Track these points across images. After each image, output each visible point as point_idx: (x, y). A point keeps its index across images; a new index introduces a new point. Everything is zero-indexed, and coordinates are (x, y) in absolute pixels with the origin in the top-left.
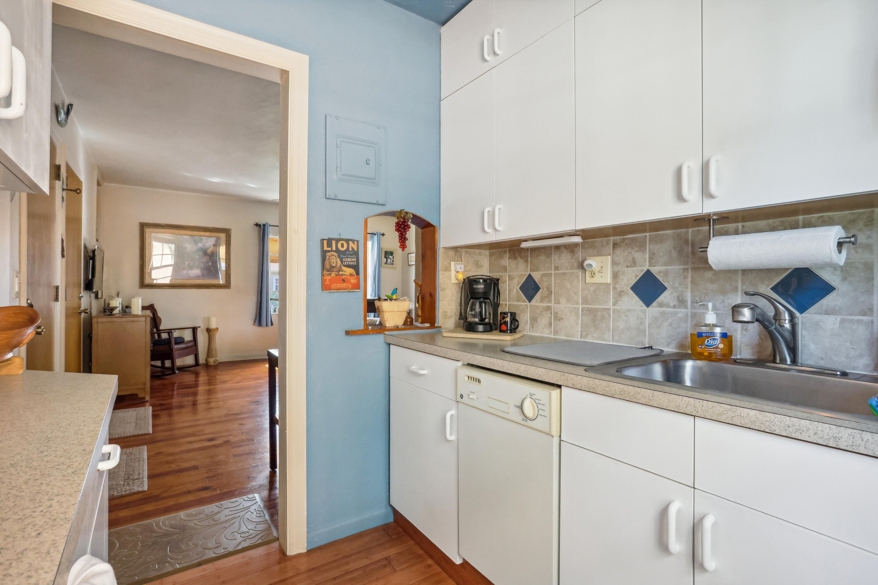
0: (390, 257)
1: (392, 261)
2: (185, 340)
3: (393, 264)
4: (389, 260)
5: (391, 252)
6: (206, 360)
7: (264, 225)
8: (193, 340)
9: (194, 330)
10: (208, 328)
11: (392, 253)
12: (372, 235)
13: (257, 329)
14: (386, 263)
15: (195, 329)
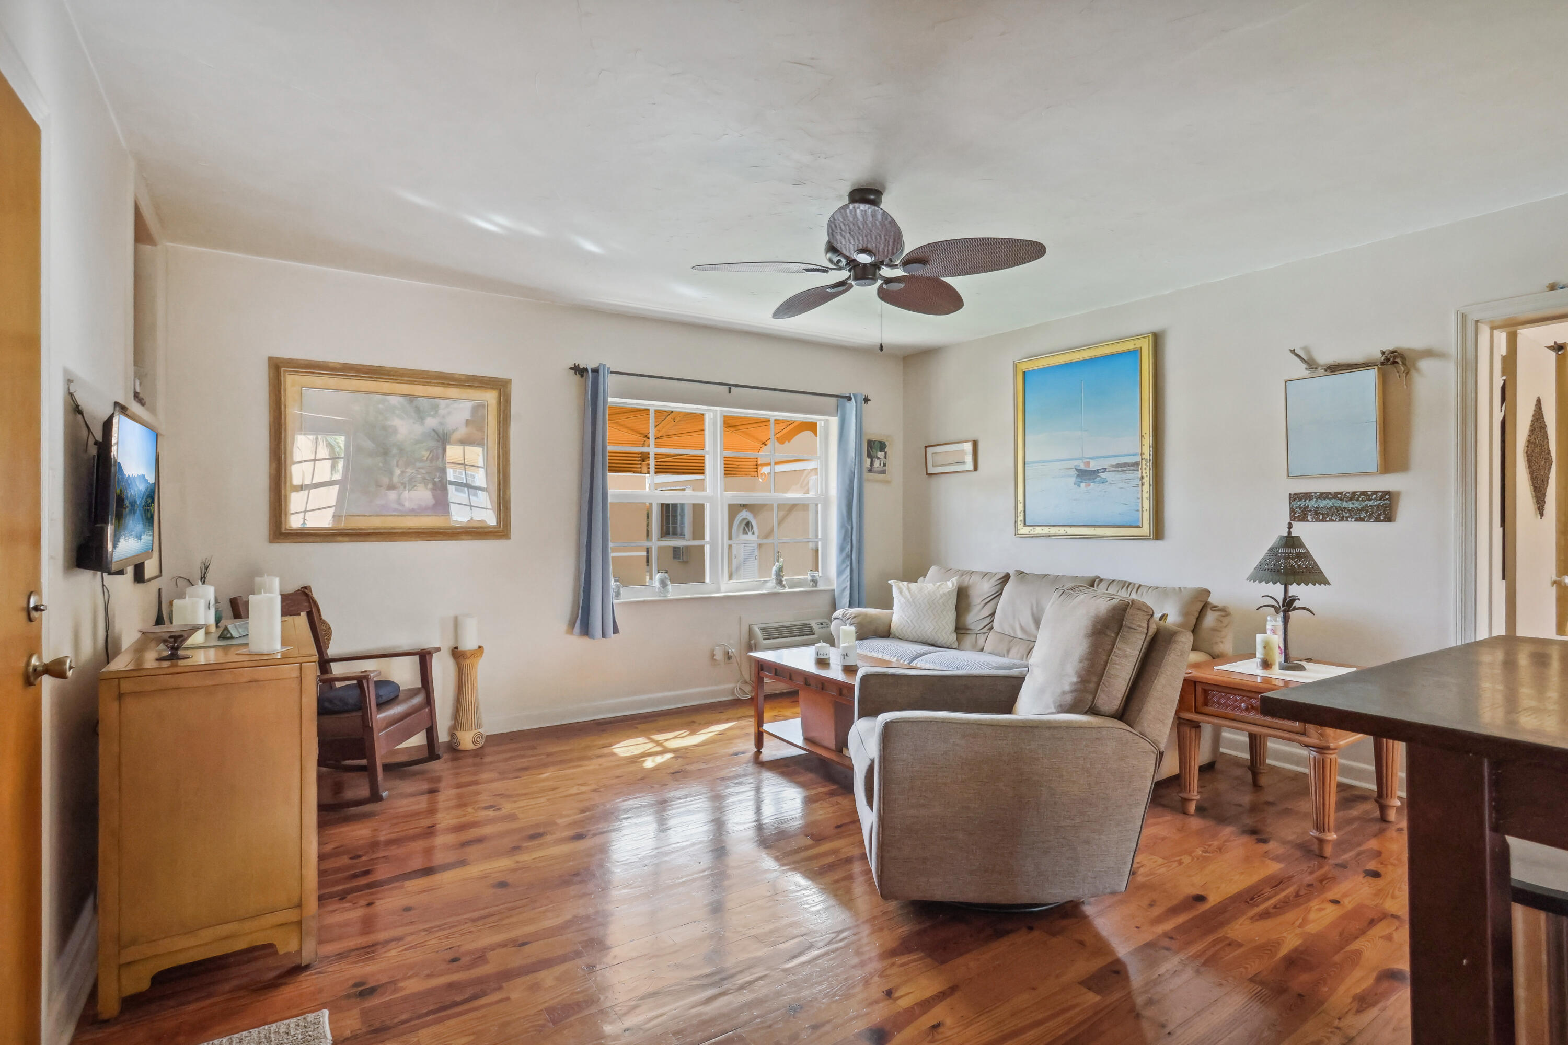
0: (880, 455)
1: (882, 465)
2: (401, 689)
3: (884, 472)
4: (877, 463)
5: (880, 442)
6: (452, 735)
7: (596, 371)
8: (420, 686)
9: (424, 657)
10: (456, 648)
11: (882, 446)
12: (840, 400)
13: (577, 642)
14: (870, 471)
15: (428, 657)
